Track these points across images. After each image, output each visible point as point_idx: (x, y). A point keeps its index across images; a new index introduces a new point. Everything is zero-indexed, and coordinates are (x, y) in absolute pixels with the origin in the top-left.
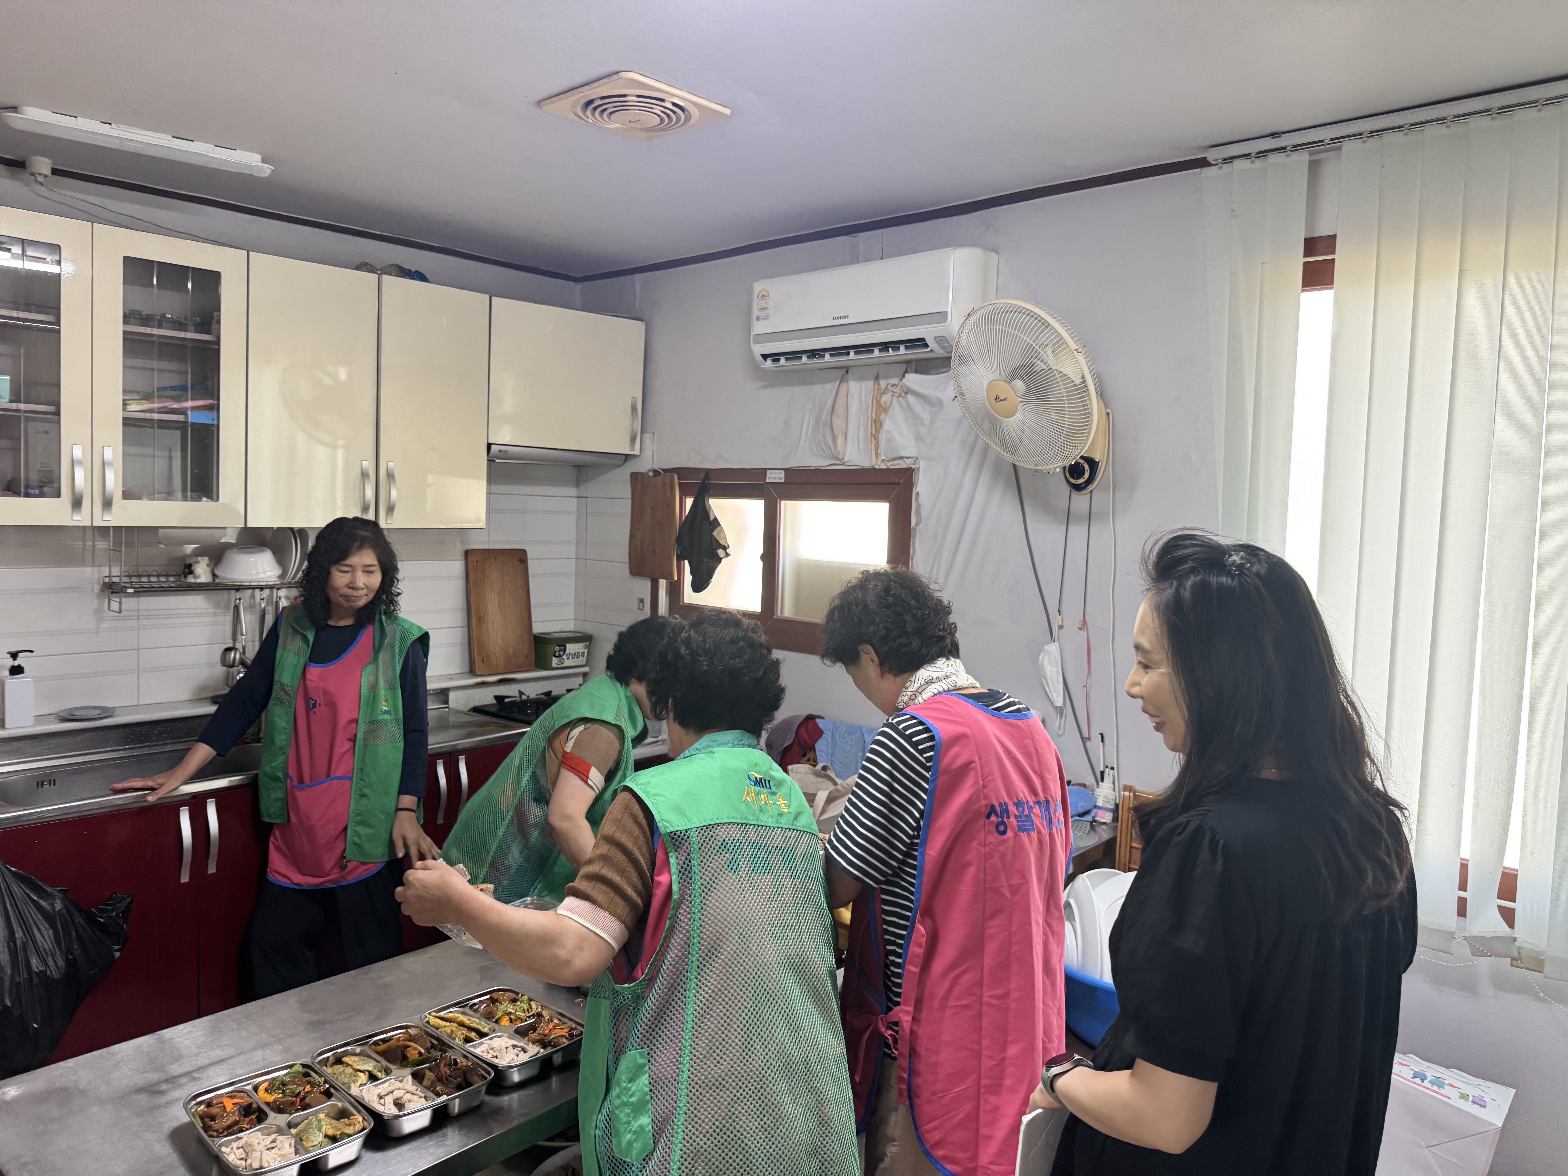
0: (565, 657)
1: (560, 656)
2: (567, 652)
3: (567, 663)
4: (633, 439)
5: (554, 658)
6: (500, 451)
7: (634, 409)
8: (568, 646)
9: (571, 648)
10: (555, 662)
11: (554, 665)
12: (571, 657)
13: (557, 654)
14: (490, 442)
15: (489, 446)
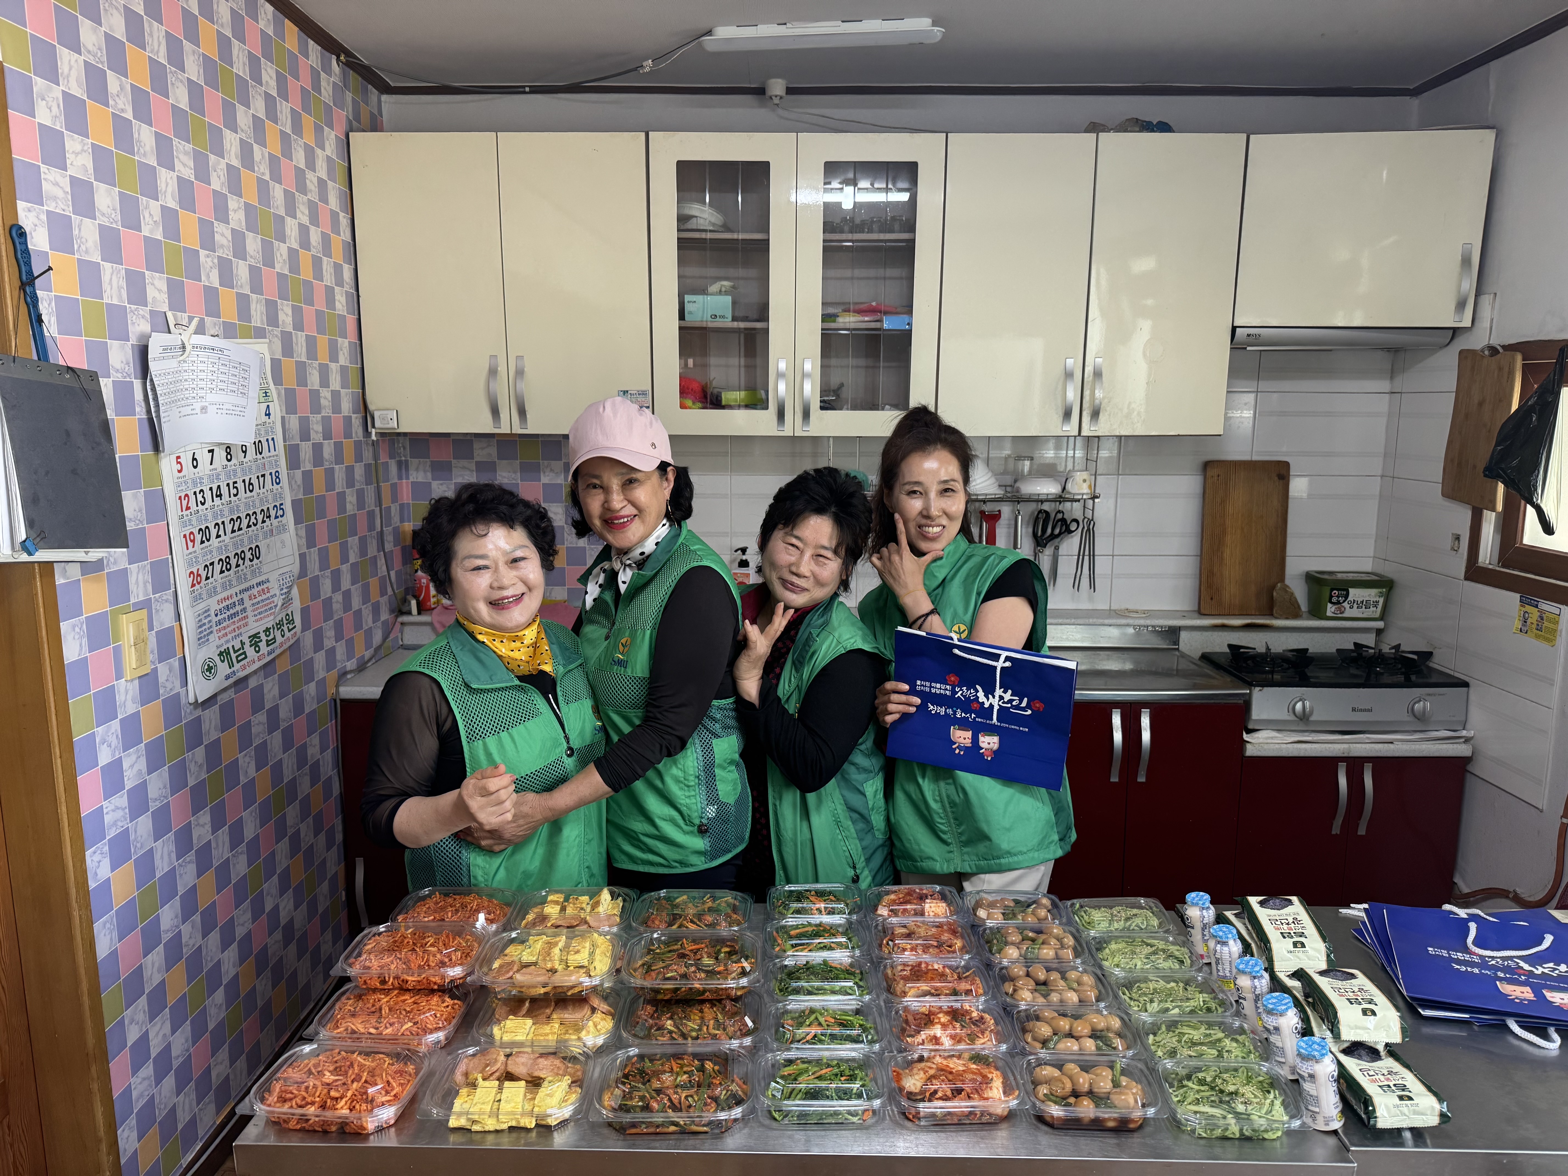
0: (1346, 604)
1: (1338, 603)
2: (1350, 598)
3: (1348, 613)
4: (1461, 305)
5: (1329, 605)
6: (1248, 335)
7: (1466, 261)
8: (1351, 590)
9: (1355, 593)
10: (1330, 609)
11: (1329, 614)
12: (1355, 606)
13: (1334, 600)
14: (1235, 325)
15: (1234, 329)
